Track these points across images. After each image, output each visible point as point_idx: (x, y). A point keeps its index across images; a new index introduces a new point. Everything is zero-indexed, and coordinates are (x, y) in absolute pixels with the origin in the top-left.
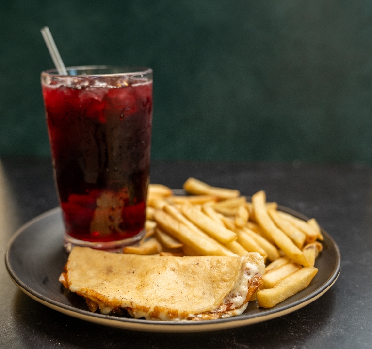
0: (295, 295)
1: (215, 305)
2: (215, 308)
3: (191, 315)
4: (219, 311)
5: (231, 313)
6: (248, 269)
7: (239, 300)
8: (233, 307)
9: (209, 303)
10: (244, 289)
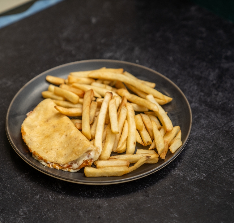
0: (109, 177)
1: (63, 163)
2: (62, 164)
3: (48, 162)
4: (63, 166)
5: (67, 169)
6: (90, 154)
7: (75, 166)
8: (71, 168)
9: (61, 161)
10: (81, 162)
